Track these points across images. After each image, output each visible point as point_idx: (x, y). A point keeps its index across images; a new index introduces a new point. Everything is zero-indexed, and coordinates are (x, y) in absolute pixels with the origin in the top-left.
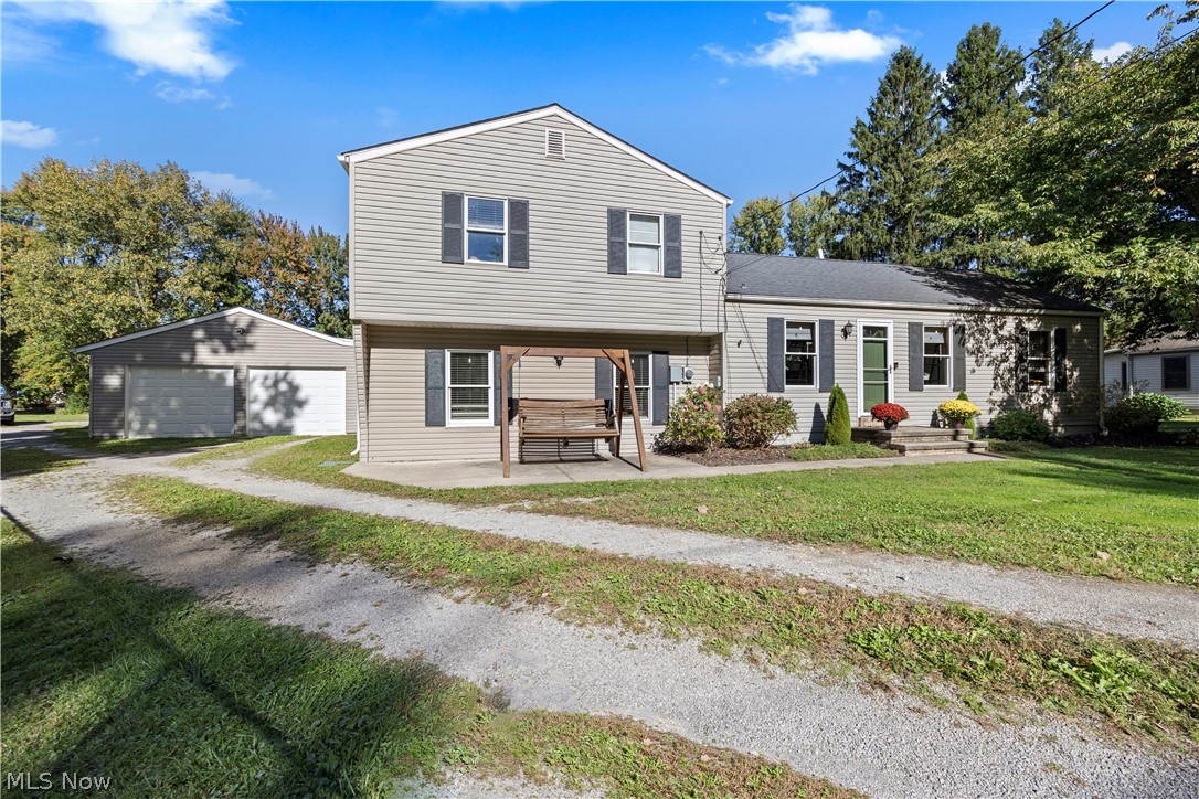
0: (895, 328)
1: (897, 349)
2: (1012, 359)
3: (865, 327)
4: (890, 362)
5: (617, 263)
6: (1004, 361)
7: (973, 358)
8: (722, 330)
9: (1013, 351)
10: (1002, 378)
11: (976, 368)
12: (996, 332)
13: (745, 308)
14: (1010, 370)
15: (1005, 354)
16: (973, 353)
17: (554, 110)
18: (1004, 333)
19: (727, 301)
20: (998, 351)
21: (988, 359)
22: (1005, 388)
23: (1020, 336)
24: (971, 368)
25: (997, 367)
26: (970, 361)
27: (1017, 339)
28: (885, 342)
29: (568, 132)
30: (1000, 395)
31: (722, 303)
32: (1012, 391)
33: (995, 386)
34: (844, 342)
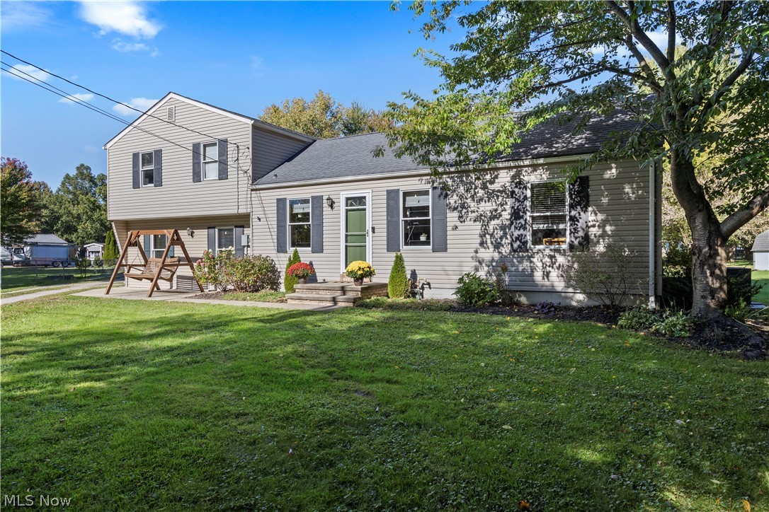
0: (374, 194)
1: (375, 215)
2: (506, 215)
3: (348, 199)
4: (369, 227)
5: (197, 177)
6: (493, 218)
7: (456, 214)
8: (249, 211)
9: (507, 207)
10: (492, 235)
11: (458, 224)
12: (484, 187)
13: (263, 193)
14: (503, 228)
15: (496, 210)
16: (455, 209)
17: (171, 95)
18: (496, 186)
19: (252, 190)
20: (487, 207)
21: (474, 214)
22: (497, 246)
23: (516, 190)
24: (453, 224)
25: (485, 226)
26: (452, 217)
27: (513, 192)
28: (365, 210)
29: (176, 105)
30: (488, 254)
31: (249, 192)
32: (506, 250)
33: (482, 244)
34: (331, 212)
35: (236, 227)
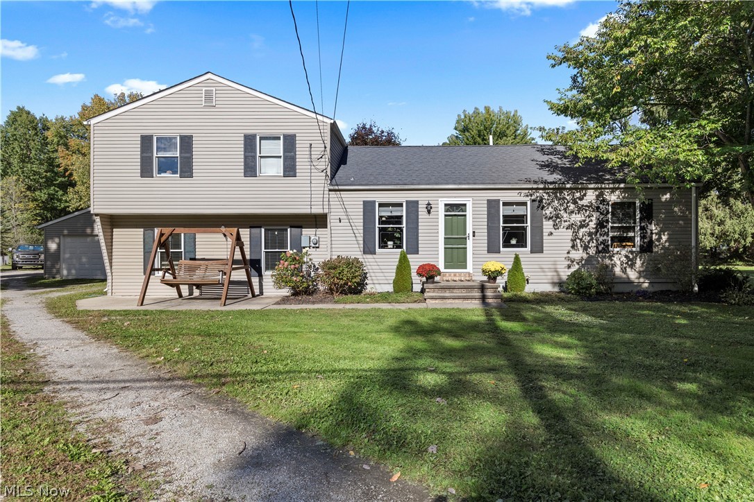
0: (475, 205)
1: (475, 220)
2: (592, 225)
3: (446, 205)
4: (469, 230)
5: (250, 169)
6: (582, 226)
7: (551, 222)
8: (326, 211)
9: (594, 219)
10: (581, 240)
11: (553, 230)
12: (575, 202)
13: (344, 194)
14: (590, 234)
15: (584, 221)
16: (551, 218)
17: (209, 76)
18: (585, 202)
19: (330, 190)
20: (577, 218)
21: (567, 223)
22: (586, 248)
23: (601, 206)
24: (549, 230)
25: (576, 233)
26: (548, 226)
27: (598, 208)
28: (465, 215)
29: (217, 88)
30: (579, 254)
31: (326, 192)
32: (592, 251)
33: (573, 247)
34: (428, 216)
35: (291, 227)
